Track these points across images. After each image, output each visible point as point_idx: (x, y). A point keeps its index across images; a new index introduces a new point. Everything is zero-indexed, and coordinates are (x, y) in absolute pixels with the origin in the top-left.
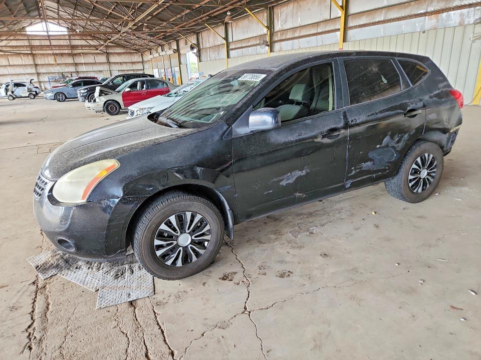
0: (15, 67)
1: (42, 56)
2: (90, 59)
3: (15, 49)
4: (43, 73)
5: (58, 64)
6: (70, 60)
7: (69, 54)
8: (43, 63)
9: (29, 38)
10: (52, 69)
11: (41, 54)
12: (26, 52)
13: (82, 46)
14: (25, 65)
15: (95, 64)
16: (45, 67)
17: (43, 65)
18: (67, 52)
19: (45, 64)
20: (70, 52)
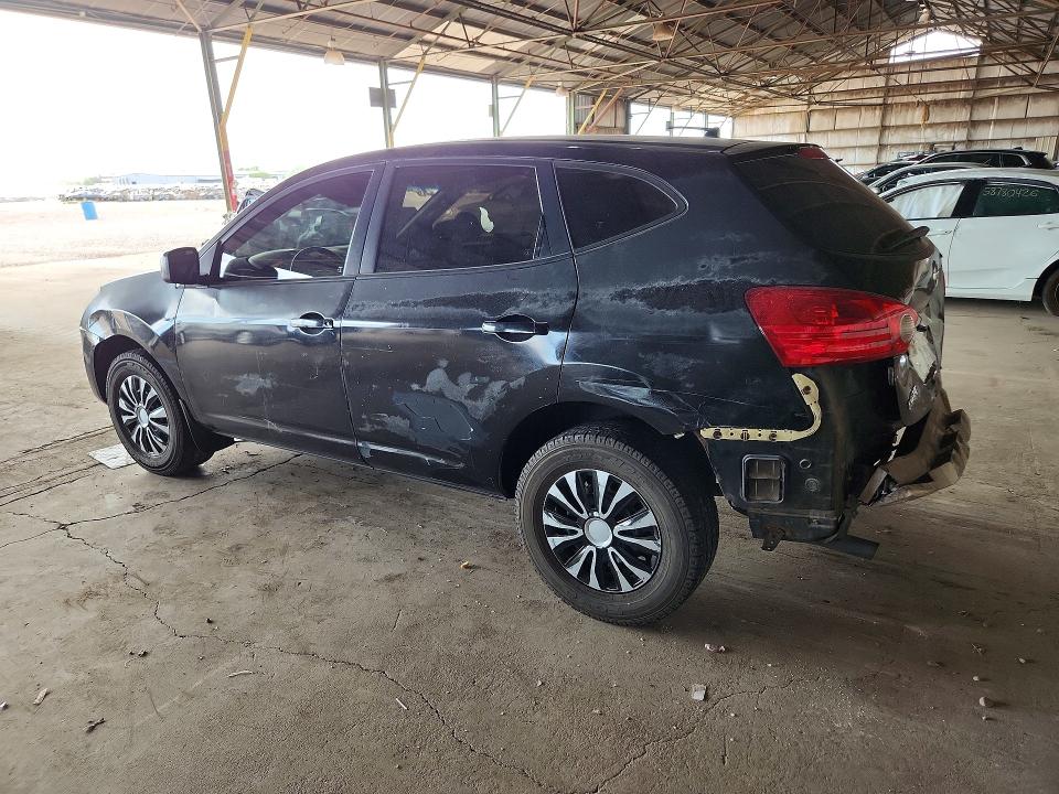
0: (842, 133)
1: (904, 108)
2: (1015, 110)
3: (854, 97)
4: (892, 145)
5: (931, 125)
6: (963, 115)
7: (965, 102)
8: (900, 123)
9: (892, 70)
10: (914, 137)
11: (902, 104)
12: (874, 101)
13: (1004, 80)
14: (862, 129)
15: (1024, 120)
16: (901, 131)
17: (898, 127)
18: (962, 95)
19: (904, 126)
20: (970, 95)
